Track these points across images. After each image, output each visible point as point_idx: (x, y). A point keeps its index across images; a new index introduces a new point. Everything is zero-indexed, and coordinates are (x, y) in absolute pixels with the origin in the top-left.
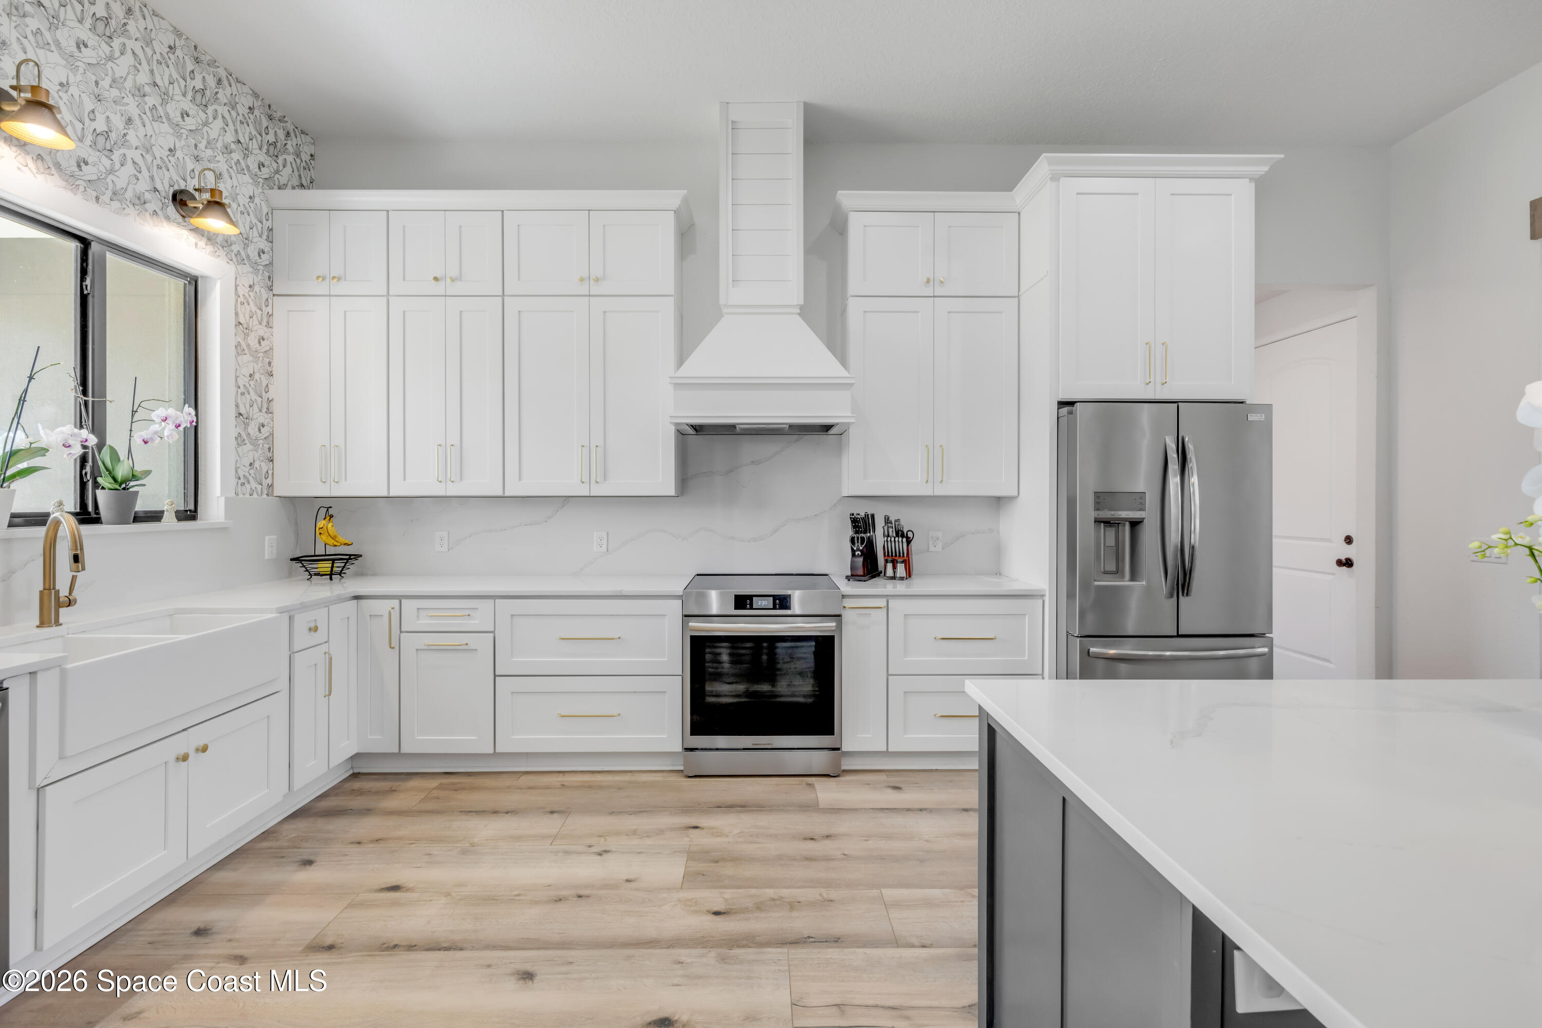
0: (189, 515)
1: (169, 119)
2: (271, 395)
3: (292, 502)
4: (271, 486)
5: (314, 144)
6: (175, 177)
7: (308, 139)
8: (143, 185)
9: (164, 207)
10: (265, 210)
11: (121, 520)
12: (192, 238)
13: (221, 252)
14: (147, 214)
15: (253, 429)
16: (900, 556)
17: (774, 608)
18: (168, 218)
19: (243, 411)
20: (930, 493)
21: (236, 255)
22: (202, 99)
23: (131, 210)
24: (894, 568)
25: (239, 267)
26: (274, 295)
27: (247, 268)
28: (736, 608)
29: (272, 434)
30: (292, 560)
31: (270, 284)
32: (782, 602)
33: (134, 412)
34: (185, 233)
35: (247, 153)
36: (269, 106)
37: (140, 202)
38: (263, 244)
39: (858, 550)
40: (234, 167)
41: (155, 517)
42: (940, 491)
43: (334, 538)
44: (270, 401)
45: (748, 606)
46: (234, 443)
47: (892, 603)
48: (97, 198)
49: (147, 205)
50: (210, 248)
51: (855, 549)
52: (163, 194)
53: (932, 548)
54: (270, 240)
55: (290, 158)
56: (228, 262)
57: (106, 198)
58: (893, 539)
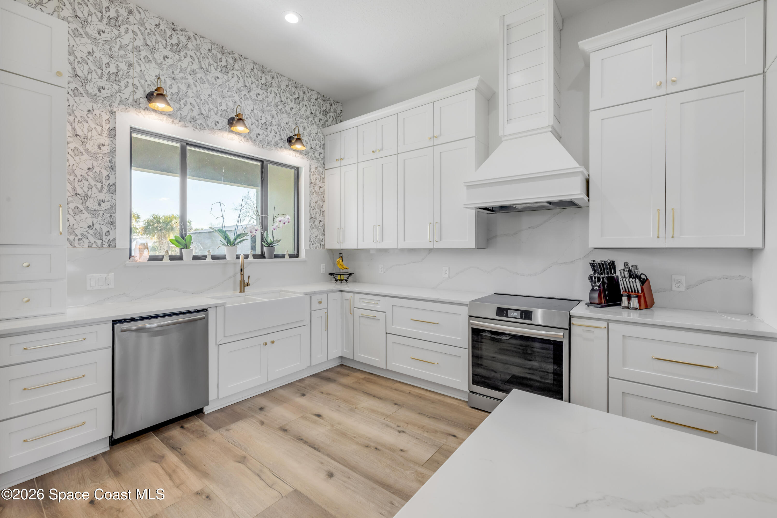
0: (296, 256)
1: (286, 112)
2: (324, 209)
3: (331, 251)
4: (324, 245)
5: (342, 106)
6: (288, 132)
7: (340, 104)
8: (278, 138)
9: (284, 144)
10: (322, 137)
11: (270, 257)
12: (294, 153)
13: (305, 157)
14: (279, 148)
15: (317, 223)
16: (635, 292)
17: (521, 318)
18: (286, 148)
19: (313, 216)
20: (662, 246)
21: (310, 157)
22: (298, 101)
23: (274, 148)
24: (629, 300)
25: (312, 161)
26: (325, 170)
27: (315, 161)
28: (497, 315)
29: (324, 224)
30: (329, 274)
31: (323, 165)
32: (527, 315)
33: (274, 219)
34: (292, 152)
35: (314, 116)
36: (324, 96)
37: (277, 144)
38: (321, 150)
39: (596, 285)
40: (310, 124)
41: (283, 256)
42: (671, 244)
43: (342, 266)
44: (323, 211)
45: (505, 315)
46: (309, 228)
47: (611, 325)
48: (263, 146)
49: (278, 145)
50: (301, 156)
51: (593, 284)
52: (284, 140)
53: (674, 288)
54: (323, 148)
55: (332, 114)
56: (307, 160)
57: (265, 146)
58: (627, 280)
